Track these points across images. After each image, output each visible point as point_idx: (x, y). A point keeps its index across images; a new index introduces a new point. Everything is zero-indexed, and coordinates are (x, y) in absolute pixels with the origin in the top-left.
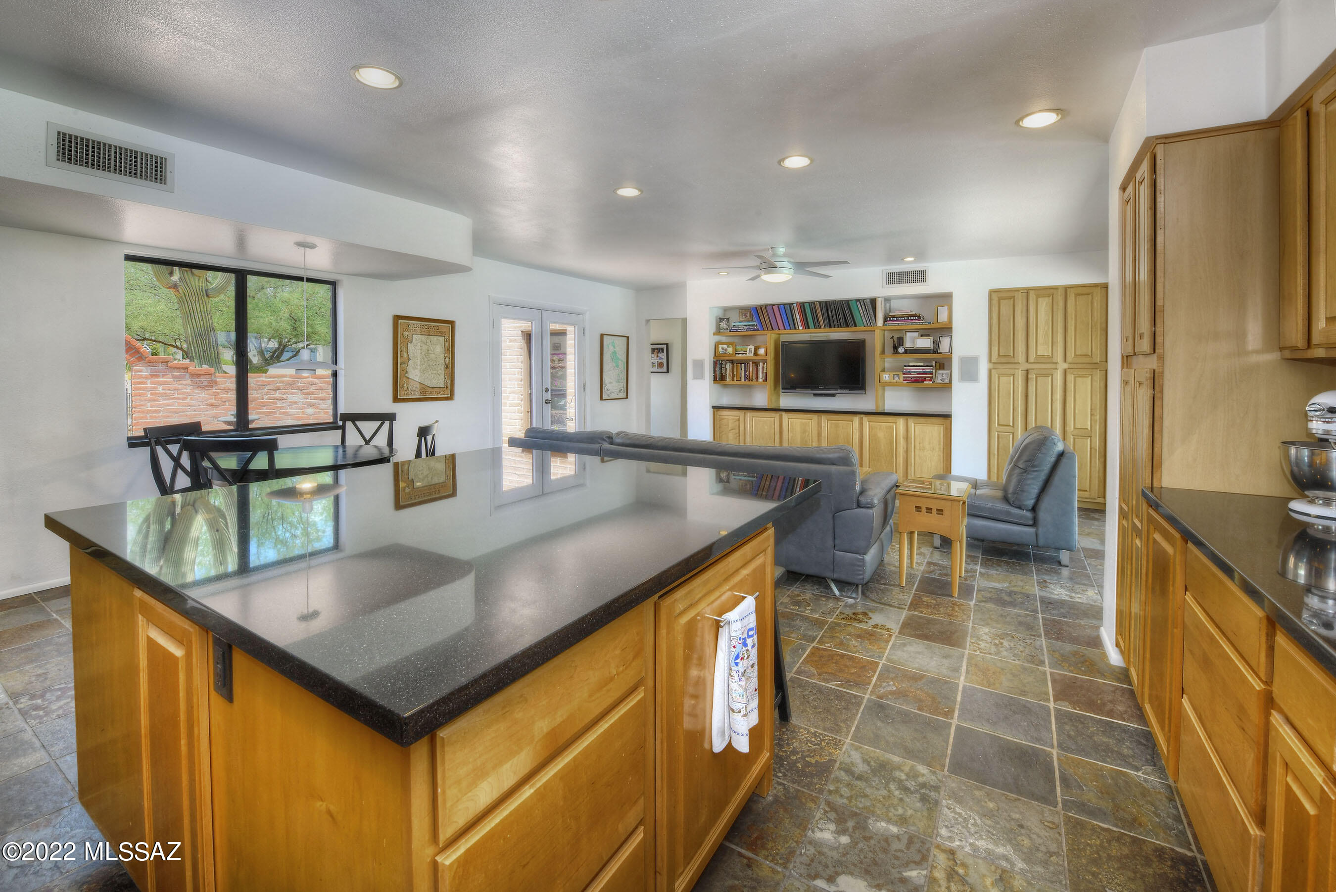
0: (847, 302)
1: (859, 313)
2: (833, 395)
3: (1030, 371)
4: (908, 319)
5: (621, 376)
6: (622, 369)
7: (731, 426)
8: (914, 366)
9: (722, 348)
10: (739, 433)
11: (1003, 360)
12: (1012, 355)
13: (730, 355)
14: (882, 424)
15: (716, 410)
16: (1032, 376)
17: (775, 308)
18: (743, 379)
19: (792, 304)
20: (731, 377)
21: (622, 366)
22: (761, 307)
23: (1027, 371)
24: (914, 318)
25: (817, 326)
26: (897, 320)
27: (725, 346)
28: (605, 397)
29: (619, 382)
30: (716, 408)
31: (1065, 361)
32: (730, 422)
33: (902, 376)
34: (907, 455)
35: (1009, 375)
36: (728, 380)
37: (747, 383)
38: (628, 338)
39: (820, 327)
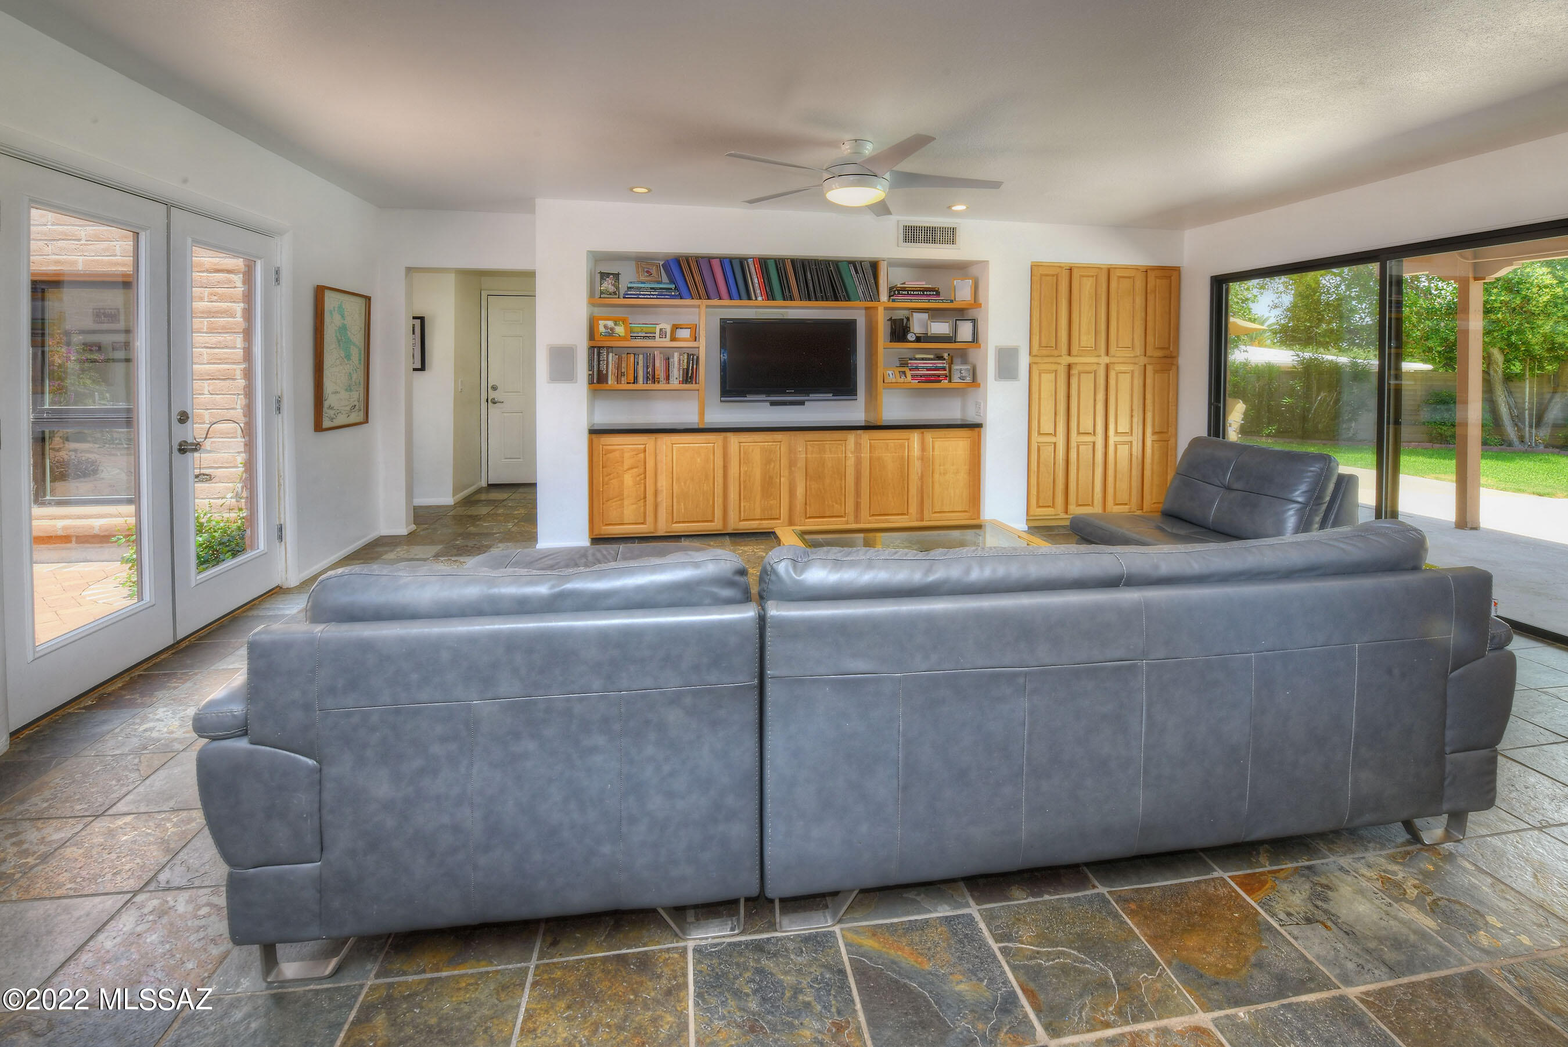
0: (836, 263)
1: (853, 281)
2: (802, 403)
3: (1074, 366)
4: (924, 294)
5: (355, 376)
6: (357, 362)
7: (628, 462)
8: (923, 359)
9: (605, 327)
10: (645, 472)
11: (1045, 352)
12: (1054, 345)
13: (620, 338)
14: (887, 444)
15: (594, 436)
16: (1074, 372)
17: (716, 265)
18: (641, 379)
19: (746, 259)
20: (614, 378)
21: (356, 354)
22: (687, 259)
23: (1069, 367)
24: (931, 293)
25: (786, 295)
26: (908, 294)
27: (610, 324)
28: (326, 424)
29: (351, 390)
30: (595, 432)
31: (1107, 354)
32: (627, 455)
33: (909, 374)
34: (922, 482)
35: (1049, 372)
36: (610, 382)
37: (650, 386)
38: (368, 299)
39: (792, 299)
